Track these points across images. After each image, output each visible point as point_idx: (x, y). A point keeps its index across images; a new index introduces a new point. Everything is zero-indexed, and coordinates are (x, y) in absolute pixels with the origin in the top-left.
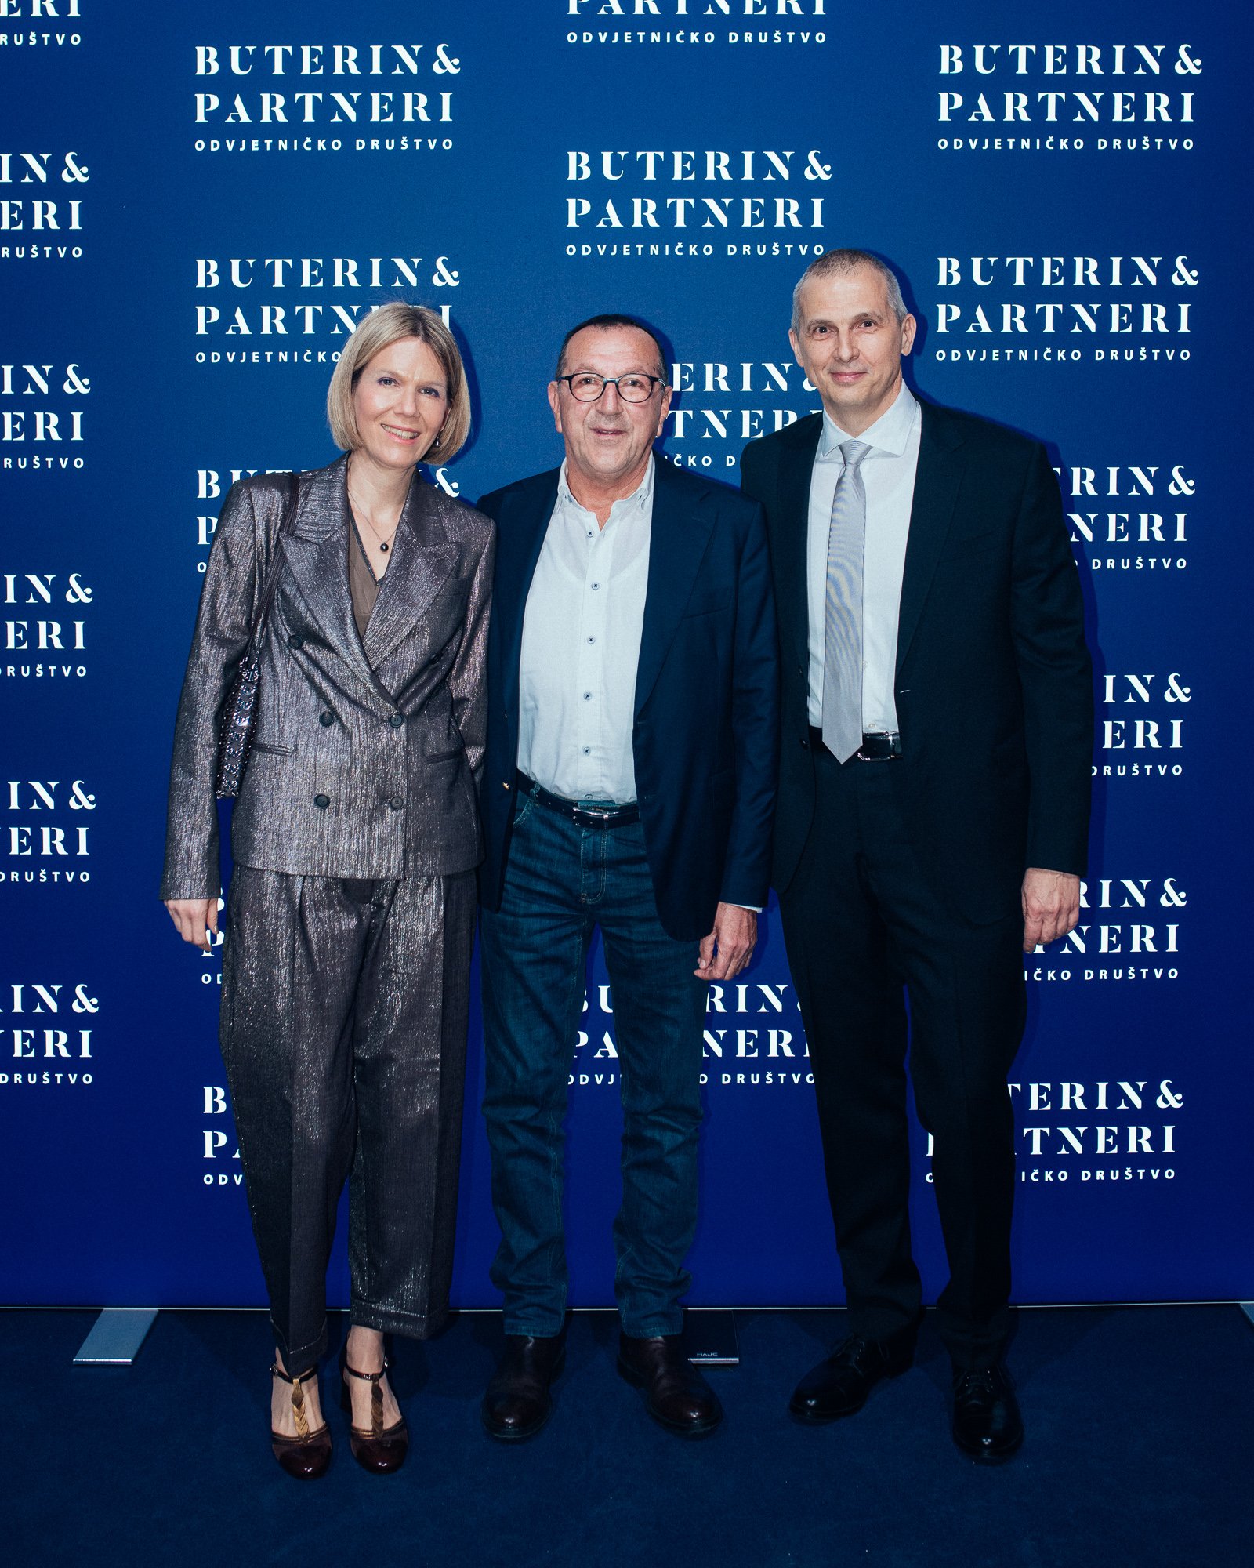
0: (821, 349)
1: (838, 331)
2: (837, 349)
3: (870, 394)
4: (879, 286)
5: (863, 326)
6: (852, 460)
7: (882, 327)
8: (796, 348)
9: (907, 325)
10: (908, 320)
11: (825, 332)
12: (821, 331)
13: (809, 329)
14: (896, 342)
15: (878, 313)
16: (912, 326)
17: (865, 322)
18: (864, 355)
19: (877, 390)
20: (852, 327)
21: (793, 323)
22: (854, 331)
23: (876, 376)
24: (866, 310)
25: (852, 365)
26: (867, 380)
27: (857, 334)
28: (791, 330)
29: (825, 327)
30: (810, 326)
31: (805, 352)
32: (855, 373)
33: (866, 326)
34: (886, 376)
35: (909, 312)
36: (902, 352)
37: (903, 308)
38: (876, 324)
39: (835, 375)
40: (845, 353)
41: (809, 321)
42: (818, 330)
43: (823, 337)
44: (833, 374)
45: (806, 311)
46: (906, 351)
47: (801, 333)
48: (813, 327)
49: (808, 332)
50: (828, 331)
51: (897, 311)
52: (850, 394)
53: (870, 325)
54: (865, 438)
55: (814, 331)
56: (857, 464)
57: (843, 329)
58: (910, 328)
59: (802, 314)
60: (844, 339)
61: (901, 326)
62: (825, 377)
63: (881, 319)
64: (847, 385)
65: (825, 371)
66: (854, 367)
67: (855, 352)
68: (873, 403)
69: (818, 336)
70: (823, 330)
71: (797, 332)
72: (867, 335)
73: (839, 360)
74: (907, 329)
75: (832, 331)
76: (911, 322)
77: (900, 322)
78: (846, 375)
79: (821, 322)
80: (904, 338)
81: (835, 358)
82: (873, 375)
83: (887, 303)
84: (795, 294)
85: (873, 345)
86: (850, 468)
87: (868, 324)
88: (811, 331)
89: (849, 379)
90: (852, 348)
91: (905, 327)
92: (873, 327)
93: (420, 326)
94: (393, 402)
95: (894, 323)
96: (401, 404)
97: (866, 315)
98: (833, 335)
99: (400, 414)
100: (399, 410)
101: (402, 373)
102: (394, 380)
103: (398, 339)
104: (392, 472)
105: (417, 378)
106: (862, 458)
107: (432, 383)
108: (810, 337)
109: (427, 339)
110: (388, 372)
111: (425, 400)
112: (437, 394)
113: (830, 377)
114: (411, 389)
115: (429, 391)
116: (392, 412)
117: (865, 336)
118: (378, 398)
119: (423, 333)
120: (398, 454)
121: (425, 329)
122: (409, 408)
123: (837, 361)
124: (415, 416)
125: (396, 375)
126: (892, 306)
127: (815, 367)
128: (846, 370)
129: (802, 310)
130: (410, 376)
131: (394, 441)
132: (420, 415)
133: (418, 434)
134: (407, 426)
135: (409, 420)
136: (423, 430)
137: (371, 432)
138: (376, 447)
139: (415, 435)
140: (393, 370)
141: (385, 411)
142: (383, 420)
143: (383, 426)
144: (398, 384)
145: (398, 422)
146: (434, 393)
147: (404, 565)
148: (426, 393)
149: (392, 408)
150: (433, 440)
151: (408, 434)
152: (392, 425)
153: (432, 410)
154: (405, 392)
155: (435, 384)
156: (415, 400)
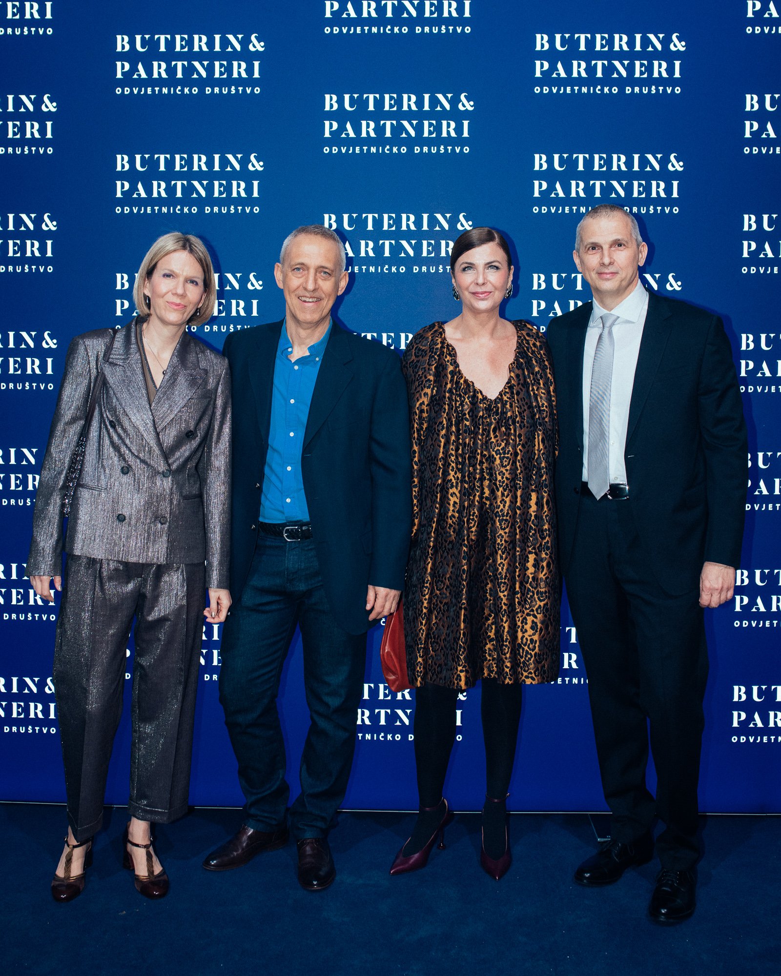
0: (593, 260)
1: (602, 249)
2: (602, 259)
3: (620, 285)
4: (626, 225)
6: (607, 325)
7: (628, 247)
8: (577, 261)
9: (642, 248)
10: (643, 245)
12: (593, 249)
13: (586, 248)
14: (636, 258)
15: (626, 239)
17: (618, 244)
18: (617, 263)
19: (624, 283)
20: (611, 247)
21: (576, 245)
22: (612, 249)
23: (624, 275)
24: (619, 237)
25: (609, 268)
26: (618, 278)
27: (614, 251)
29: (595, 247)
30: (586, 246)
31: (582, 262)
32: (612, 273)
33: (618, 246)
34: (629, 276)
35: (644, 241)
36: (639, 264)
37: (640, 238)
38: (624, 245)
39: (600, 274)
40: (607, 261)
41: (585, 244)
42: (591, 248)
43: (594, 252)
45: (583, 238)
46: (641, 264)
47: (581, 251)
48: (588, 246)
49: (585, 250)
50: (597, 249)
51: (636, 240)
52: (608, 285)
53: (621, 246)
54: (615, 312)
55: (589, 249)
56: (610, 327)
57: (606, 247)
58: (644, 251)
59: (582, 240)
60: (606, 252)
61: (638, 248)
62: (594, 275)
63: (627, 242)
64: (608, 280)
65: (595, 272)
66: (611, 269)
67: (612, 260)
68: (622, 291)
69: (591, 252)
70: (594, 248)
71: (578, 251)
73: (603, 265)
74: (642, 251)
75: (599, 249)
76: (645, 247)
77: (638, 246)
78: (606, 274)
79: (593, 243)
80: (640, 255)
81: (601, 263)
82: (622, 274)
83: (631, 234)
84: (578, 229)
85: (623, 258)
86: (606, 330)
87: (620, 245)
88: (587, 249)
89: (608, 276)
90: (611, 258)
92: (623, 247)
93: (188, 245)
94: (171, 288)
95: (635, 246)
96: (176, 288)
97: (619, 240)
98: (600, 251)
99: (175, 294)
100: (174, 292)
101: (177, 271)
102: (172, 275)
103: (175, 251)
104: (171, 327)
105: (185, 274)
106: (613, 324)
107: (194, 277)
108: (586, 252)
109: (191, 251)
110: (169, 270)
111: (190, 286)
112: (197, 284)
113: (597, 275)
114: (181, 279)
115: (192, 282)
116: (170, 293)
117: (618, 252)
118: (162, 285)
119: (188, 248)
120: (174, 316)
121: (190, 246)
122: (180, 291)
123: (601, 265)
124: (183, 296)
125: (173, 272)
126: (634, 236)
127: (589, 270)
128: (607, 271)
129: (581, 238)
130: (181, 273)
131: (172, 309)
132: (186, 295)
133: (186, 306)
134: (179, 302)
135: (180, 298)
137: (159, 305)
138: (161, 313)
139: (184, 306)
140: (172, 269)
141: (167, 294)
142: (166, 298)
143: (166, 301)
144: (174, 277)
145: (174, 299)
146: (195, 283)
147: (172, 380)
148: (190, 283)
149: (170, 291)
150: (194, 310)
151: (180, 307)
152: (170, 301)
153: (193, 292)
154: (178, 282)
155: (196, 277)
156: (184, 287)
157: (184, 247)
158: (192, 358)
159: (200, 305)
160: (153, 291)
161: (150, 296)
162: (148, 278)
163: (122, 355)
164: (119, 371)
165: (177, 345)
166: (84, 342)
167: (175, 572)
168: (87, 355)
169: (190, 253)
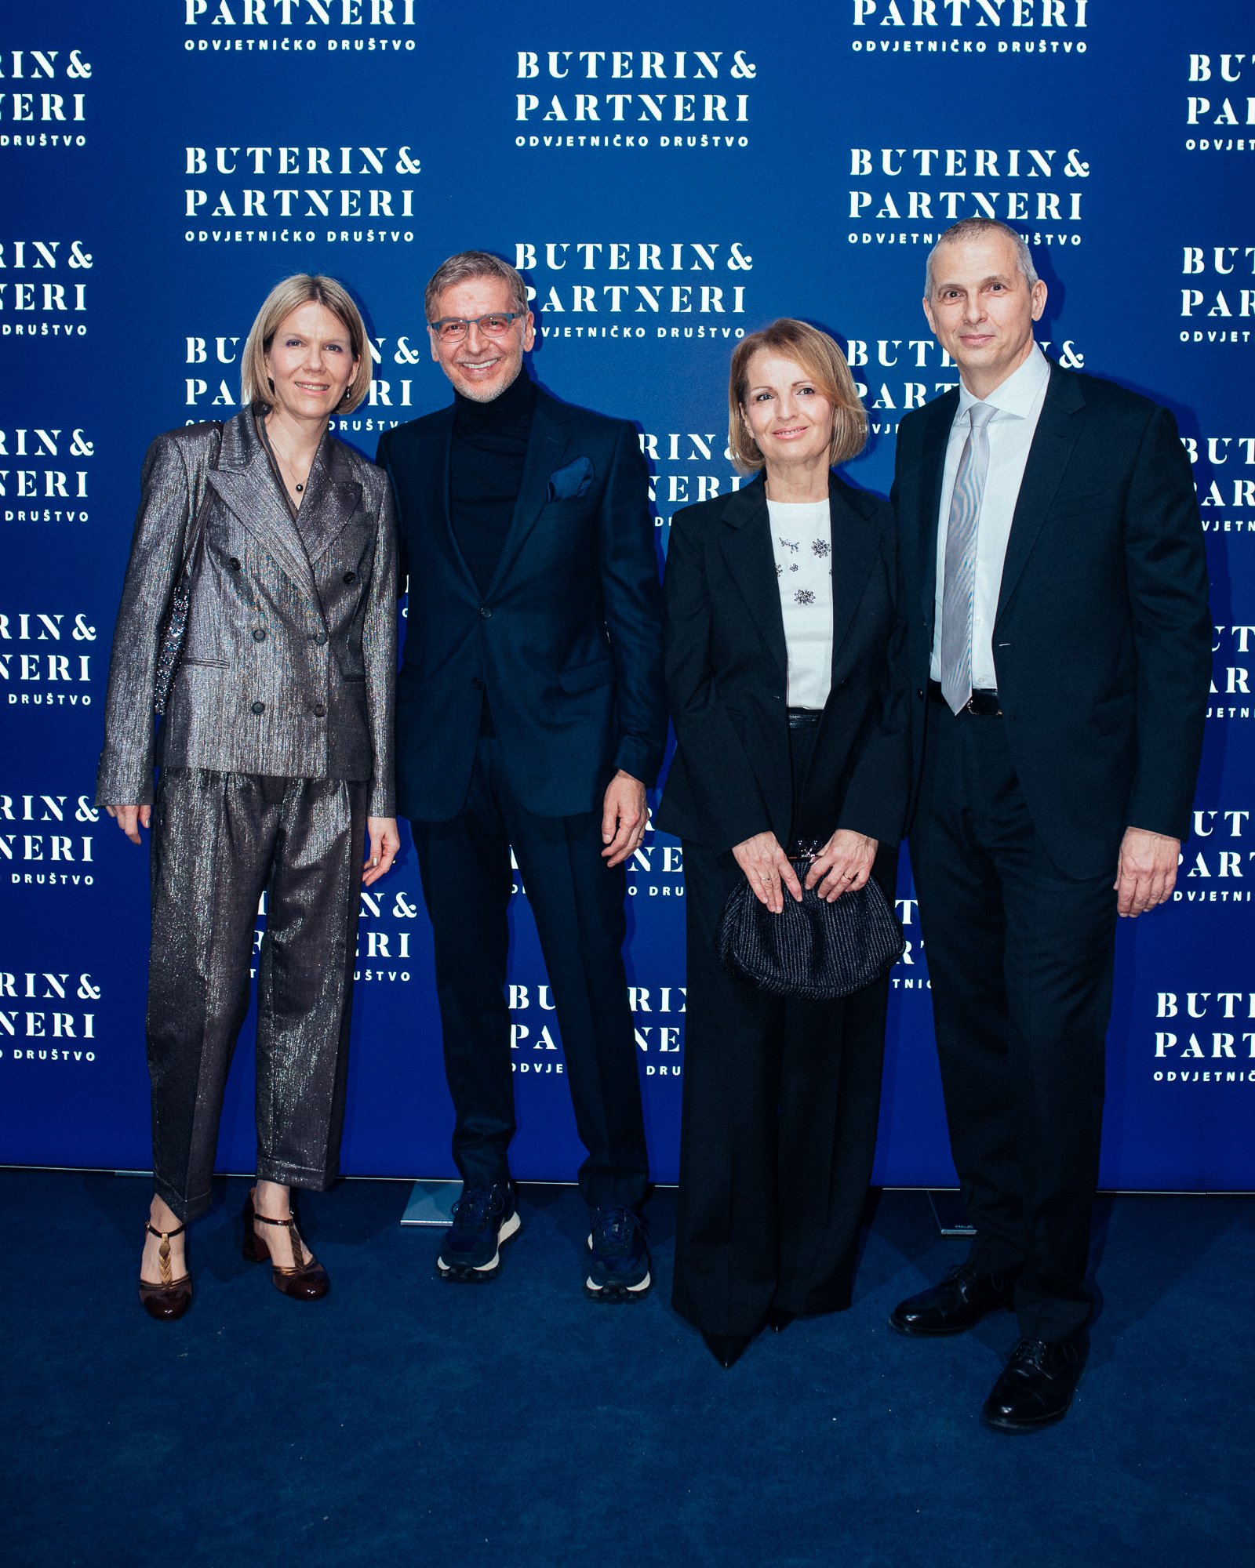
0: (952, 313)
1: (967, 295)
2: (966, 312)
3: (998, 356)
4: (1009, 251)
5: (992, 289)
6: (978, 422)
7: (1010, 290)
8: (929, 315)
9: (1038, 291)
10: (1039, 286)
11: (956, 295)
13: (940, 294)
14: (1026, 306)
15: (1008, 276)
16: (1043, 293)
17: (994, 285)
18: (992, 318)
19: (1006, 352)
20: (981, 290)
22: (983, 294)
23: (1004, 339)
24: (994, 273)
25: (979, 327)
26: (994, 344)
27: (987, 297)
28: (924, 299)
29: (956, 292)
30: (940, 290)
31: (936, 318)
32: (984, 336)
33: (995, 289)
34: (1014, 340)
35: (1040, 277)
36: (1033, 317)
37: (1033, 273)
38: (1005, 287)
39: (964, 338)
40: (974, 315)
41: (939, 286)
42: (948, 294)
43: (953, 301)
44: (962, 337)
45: (937, 276)
46: (1037, 316)
47: (933, 298)
48: (943, 291)
49: (939, 297)
50: (959, 295)
51: (1027, 277)
52: (976, 357)
53: (999, 288)
54: (991, 401)
55: (945, 295)
56: (984, 427)
57: (973, 292)
58: (1041, 294)
59: (933, 281)
60: (973, 301)
61: (1030, 291)
62: (954, 340)
63: (1009, 282)
64: (977, 347)
65: (955, 334)
66: (983, 329)
67: (983, 315)
68: (1002, 365)
69: (948, 300)
70: (953, 294)
71: (929, 300)
72: (995, 298)
73: (968, 323)
74: (1038, 295)
75: (962, 295)
76: (1043, 289)
77: (1030, 287)
78: (974, 337)
79: (951, 286)
80: (1035, 303)
81: (964, 320)
82: (1003, 337)
83: (1016, 268)
84: (929, 261)
85: (1002, 308)
86: (977, 431)
87: (997, 287)
88: (942, 296)
89: (978, 341)
90: (981, 310)
91: (1036, 293)
92: (1002, 290)
93: (318, 291)
94: (300, 362)
95: (1023, 288)
96: (308, 361)
97: (994, 278)
98: (963, 299)
99: (309, 371)
100: (306, 367)
101: (307, 334)
102: (301, 342)
103: (298, 304)
104: (309, 422)
105: (319, 337)
106: (988, 421)
107: (333, 341)
108: (942, 301)
109: (325, 301)
110: (293, 335)
111: (330, 356)
112: (340, 350)
113: (959, 340)
114: (315, 347)
115: (334, 348)
116: (301, 369)
117: (993, 299)
118: (288, 359)
119: (320, 297)
120: (312, 406)
121: (322, 293)
122: (315, 365)
123: (965, 324)
124: (321, 371)
125: (301, 336)
126: (1020, 269)
127: (946, 331)
128: (974, 333)
129: (933, 276)
130: (313, 336)
131: (308, 395)
132: (326, 369)
133: (329, 386)
134: (316, 380)
135: (317, 374)
136: (331, 382)
137: (287, 388)
138: (292, 401)
139: (326, 387)
140: (297, 332)
141: (295, 370)
142: (295, 378)
143: (295, 383)
144: (304, 345)
145: (308, 378)
146: (337, 349)
147: (317, 499)
148: (330, 349)
149: (301, 366)
150: (342, 393)
151: (319, 388)
152: (303, 380)
153: (336, 364)
154: (311, 351)
155: (337, 340)
156: (320, 355)
157: (312, 296)
158: (340, 469)
159: (351, 382)
160: (275, 367)
163: (240, 459)
164: (238, 482)
165: (319, 447)
166: (176, 442)
167: (333, 794)
168: (183, 460)
169: (324, 303)
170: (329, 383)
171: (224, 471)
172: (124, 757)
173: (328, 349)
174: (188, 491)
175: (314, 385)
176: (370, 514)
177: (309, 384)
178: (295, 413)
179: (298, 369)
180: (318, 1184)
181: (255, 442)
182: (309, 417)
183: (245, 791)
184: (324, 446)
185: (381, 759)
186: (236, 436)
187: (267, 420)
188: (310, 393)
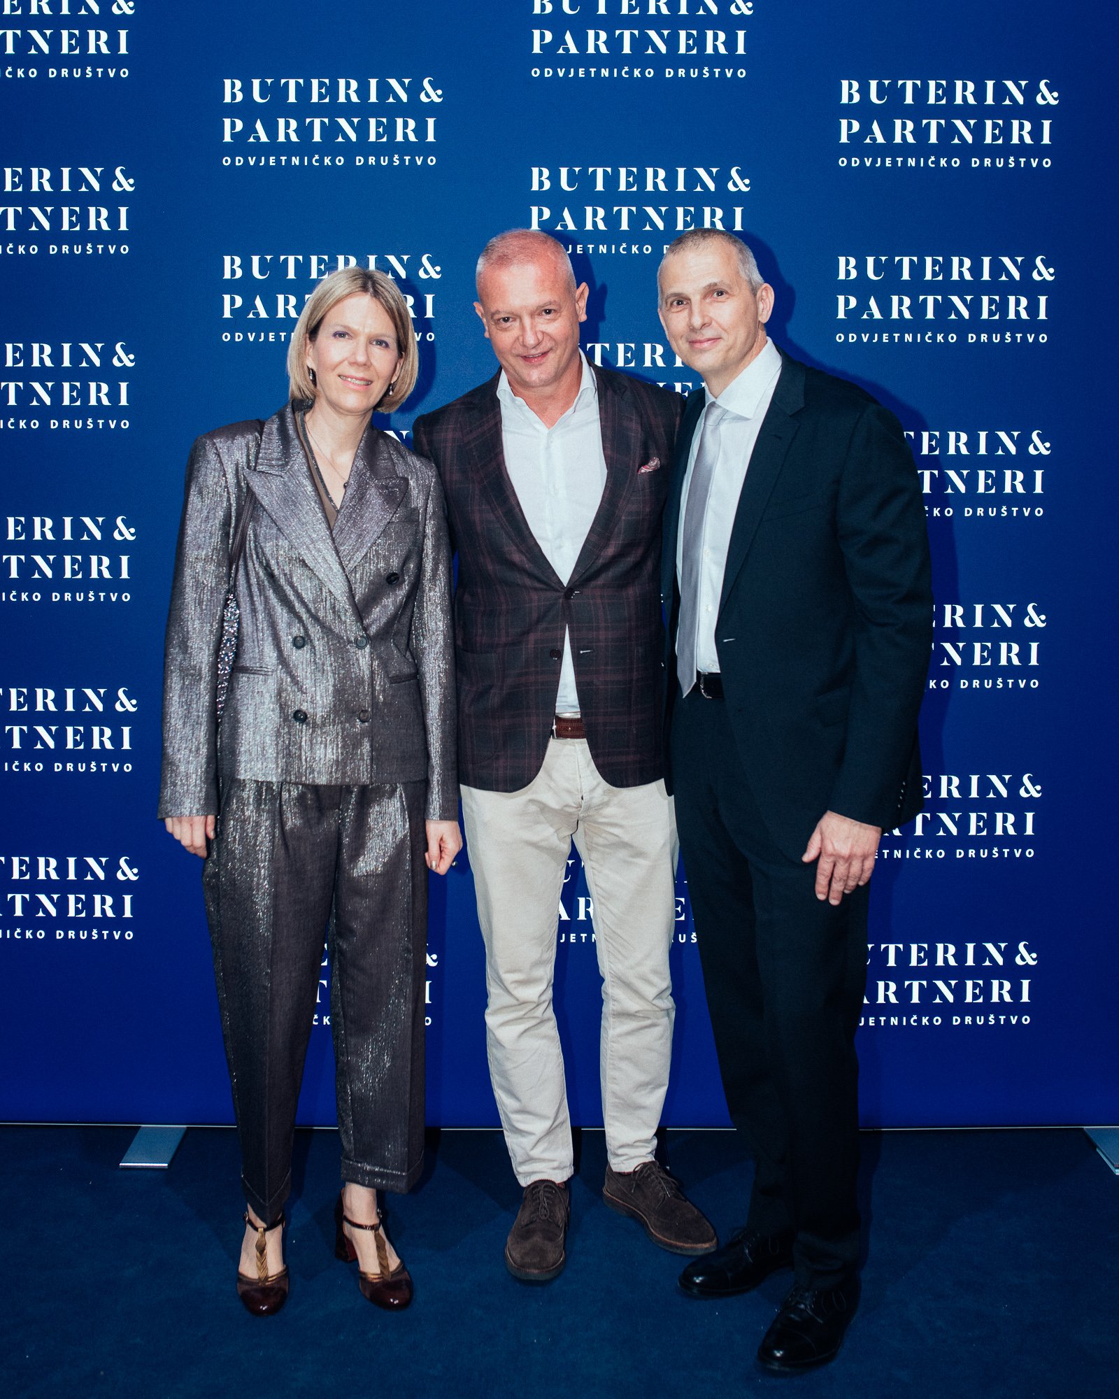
0: (678, 320)
1: (691, 302)
2: (690, 319)
3: (725, 358)
4: (729, 258)
5: (715, 295)
7: (732, 295)
9: (764, 294)
10: (765, 289)
12: (678, 303)
13: (667, 303)
15: (728, 282)
17: (717, 291)
19: (733, 354)
20: (704, 297)
23: (730, 341)
24: (715, 280)
25: (704, 332)
26: (722, 346)
27: (711, 303)
29: (681, 300)
30: (666, 299)
33: (718, 295)
34: (740, 342)
36: (760, 319)
37: (757, 277)
38: (727, 292)
39: (691, 343)
41: (666, 296)
43: (679, 309)
44: (689, 342)
46: (764, 318)
47: (663, 307)
48: (670, 300)
50: (684, 303)
52: (706, 359)
53: (721, 294)
55: (672, 303)
56: (715, 426)
58: (768, 297)
59: (662, 291)
60: (696, 307)
61: (755, 295)
62: (684, 345)
63: (730, 287)
64: (703, 351)
65: (683, 340)
66: (708, 334)
67: (707, 320)
69: (675, 308)
71: (661, 309)
72: (719, 303)
73: (692, 329)
74: (764, 298)
75: (687, 303)
76: (769, 292)
77: (754, 291)
78: (700, 342)
79: (676, 295)
80: (761, 305)
81: (689, 327)
83: (738, 274)
85: (725, 313)
86: (708, 430)
88: (668, 305)
89: (704, 345)
90: (703, 316)
91: (762, 296)
92: (725, 296)
93: (370, 284)
94: (346, 354)
95: (746, 292)
96: (354, 354)
97: (716, 285)
98: (688, 306)
99: (354, 364)
100: (352, 360)
101: (354, 326)
102: (348, 334)
103: (349, 295)
104: (349, 417)
105: (367, 330)
106: (720, 420)
107: (382, 335)
108: (669, 310)
109: (376, 294)
110: (342, 326)
111: (377, 351)
112: (387, 346)
113: (687, 345)
114: (362, 340)
115: (379, 342)
116: (346, 362)
117: (716, 304)
118: (334, 351)
119: (371, 290)
120: (354, 400)
121: (374, 287)
122: (361, 358)
123: (690, 330)
124: (366, 365)
125: (349, 328)
126: (742, 274)
128: (700, 338)
130: (361, 329)
131: (350, 388)
132: (371, 364)
133: (372, 382)
134: (361, 375)
135: (362, 368)
136: (375, 378)
137: (330, 382)
138: (334, 395)
139: (369, 383)
140: (346, 324)
141: (341, 363)
142: (339, 370)
143: (339, 376)
144: (351, 337)
145: (352, 371)
146: (384, 344)
147: (359, 496)
148: (377, 344)
149: (346, 359)
150: (386, 388)
151: (362, 383)
152: (347, 374)
153: (382, 360)
154: (357, 344)
155: (384, 335)
156: (367, 350)
157: (364, 289)
158: (383, 463)
159: (394, 379)
160: (319, 358)
161: (315, 369)
162: (310, 339)
163: (279, 459)
164: (275, 484)
165: (361, 442)
166: (214, 444)
167: (390, 798)
168: (221, 462)
169: (375, 296)
170: (372, 379)
171: (263, 472)
172: (182, 769)
173: (374, 343)
174: (228, 493)
175: (357, 379)
176: (416, 509)
177: (352, 378)
178: (335, 406)
179: (344, 361)
180: (402, 1186)
181: (296, 442)
182: (350, 412)
183: (301, 798)
184: (366, 442)
185: (436, 759)
186: (275, 437)
187: (308, 417)
188: (352, 386)
